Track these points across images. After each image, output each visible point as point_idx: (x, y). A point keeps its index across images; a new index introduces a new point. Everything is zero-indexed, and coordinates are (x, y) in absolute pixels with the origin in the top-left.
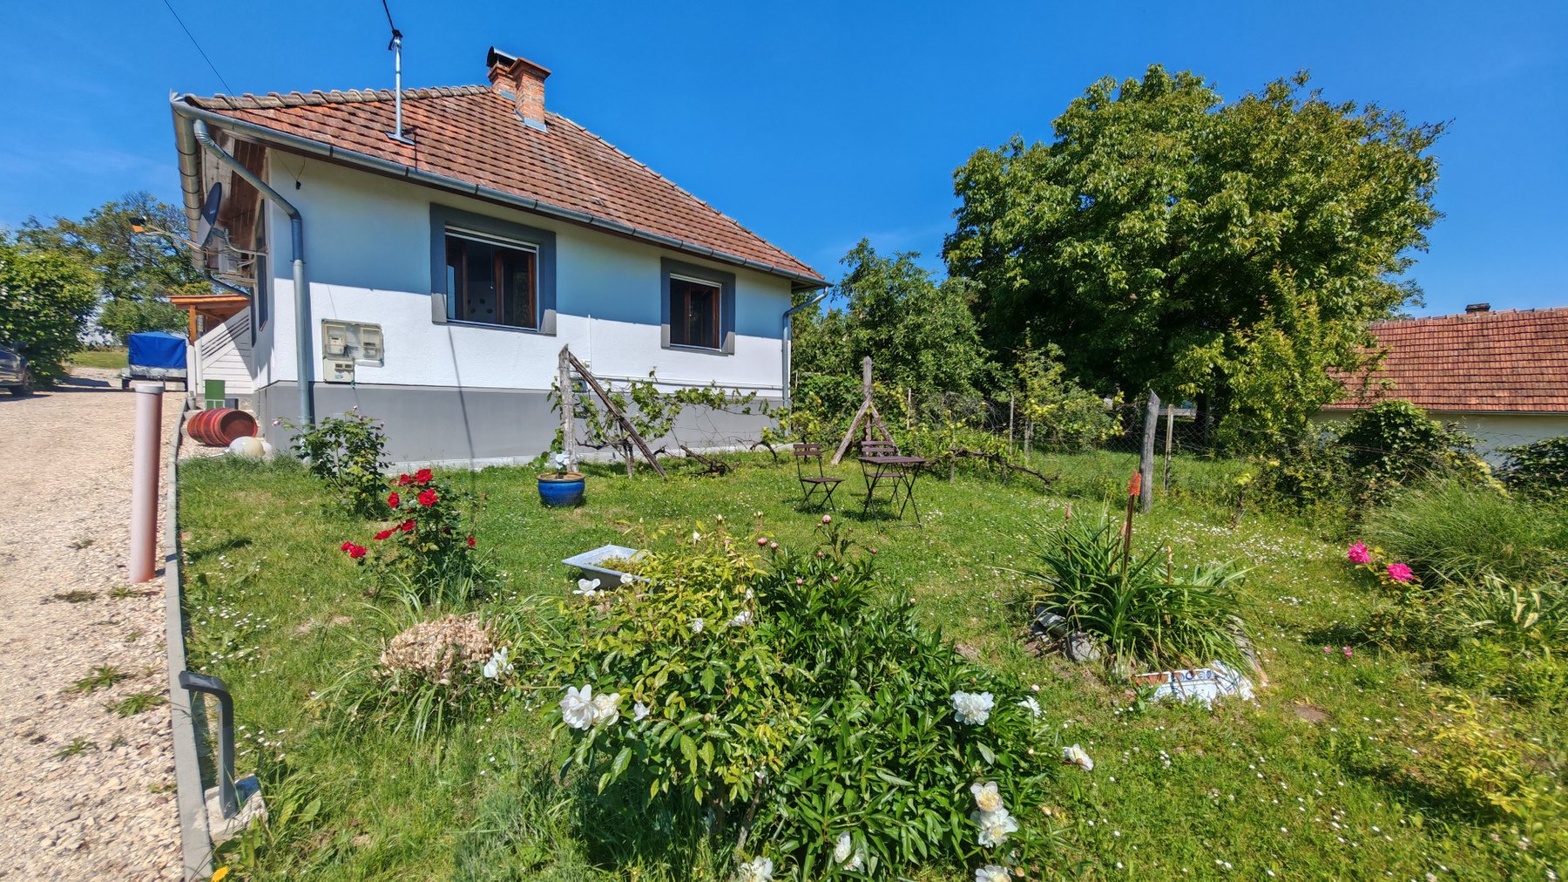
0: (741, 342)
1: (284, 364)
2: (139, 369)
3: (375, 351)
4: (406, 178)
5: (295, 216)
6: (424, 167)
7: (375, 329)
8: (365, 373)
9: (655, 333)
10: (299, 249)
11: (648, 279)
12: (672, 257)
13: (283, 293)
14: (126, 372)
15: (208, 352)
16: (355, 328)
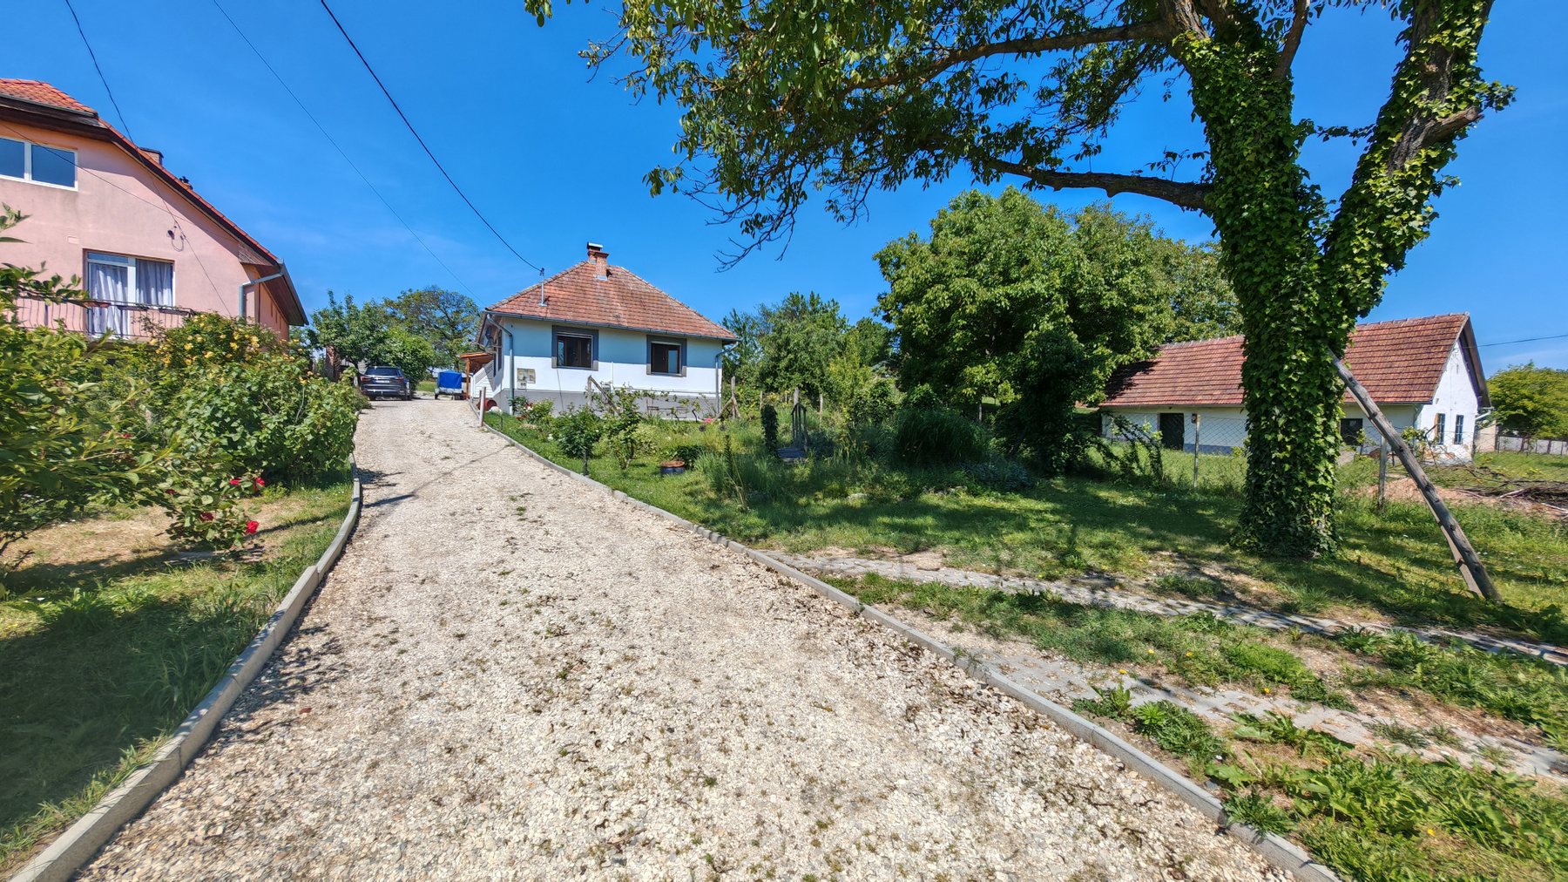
0: (690, 370)
1: (506, 384)
2: (443, 389)
3: (533, 379)
4: (542, 321)
5: (511, 336)
6: (549, 315)
7: (533, 371)
8: (530, 386)
9: (643, 368)
10: (512, 346)
11: (642, 346)
12: (651, 336)
13: (507, 359)
14: (437, 391)
15: (478, 380)
16: (527, 370)
